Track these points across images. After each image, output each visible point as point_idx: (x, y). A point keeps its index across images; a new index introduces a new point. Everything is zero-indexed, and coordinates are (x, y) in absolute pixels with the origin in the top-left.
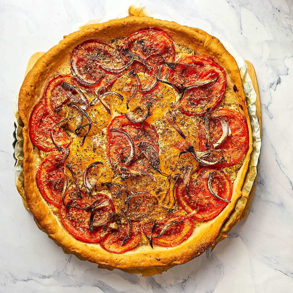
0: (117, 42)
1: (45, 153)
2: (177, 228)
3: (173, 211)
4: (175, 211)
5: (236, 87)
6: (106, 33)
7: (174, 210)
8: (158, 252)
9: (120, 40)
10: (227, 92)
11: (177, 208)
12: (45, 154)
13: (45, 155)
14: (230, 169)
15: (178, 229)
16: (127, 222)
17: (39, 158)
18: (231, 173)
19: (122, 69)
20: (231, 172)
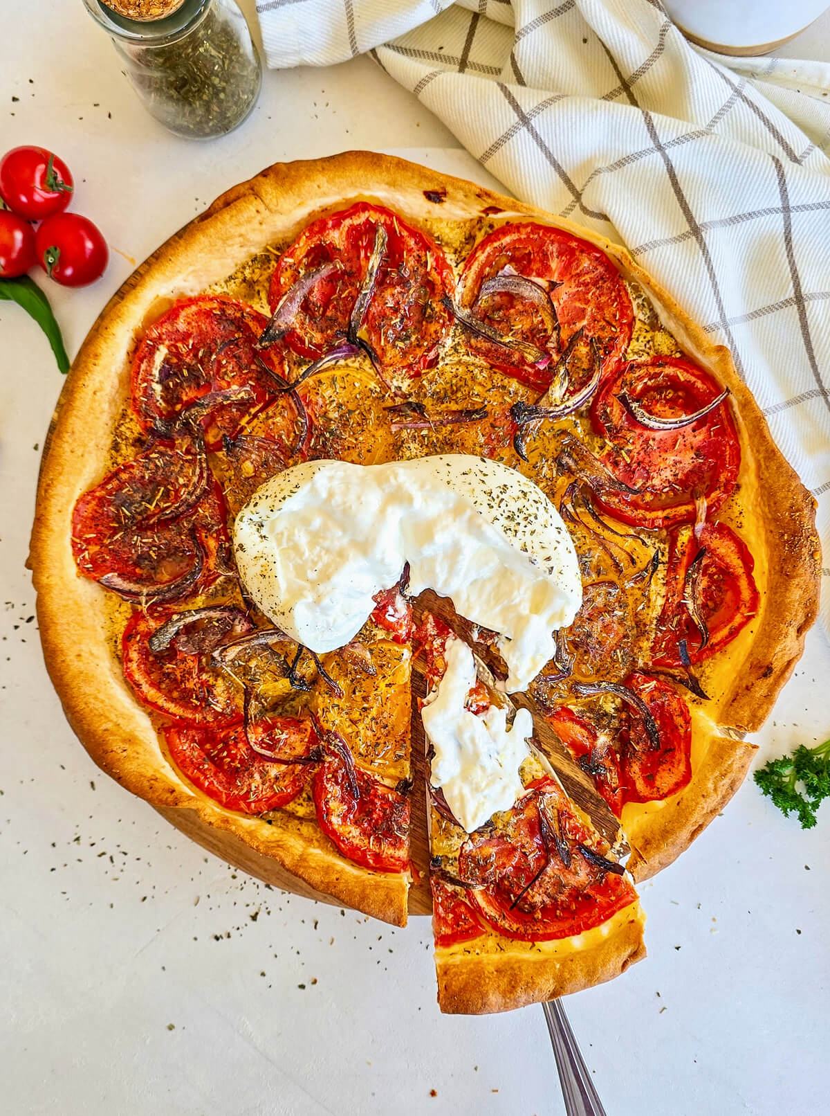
0: (124, 437)
1: (301, 799)
2: (711, 576)
3: (660, 557)
4: (663, 555)
5: (433, 192)
6: (84, 451)
7: (660, 554)
8: (747, 660)
9: (123, 427)
10: (431, 225)
11: (657, 545)
12: (301, 801)
13: (305, 804)
14: (637, 340)
15: (715, 574)
16: (618, 697)
17: (301, 823)
18: (651, 343)
19: (201, 468)
20: (648, 342)
